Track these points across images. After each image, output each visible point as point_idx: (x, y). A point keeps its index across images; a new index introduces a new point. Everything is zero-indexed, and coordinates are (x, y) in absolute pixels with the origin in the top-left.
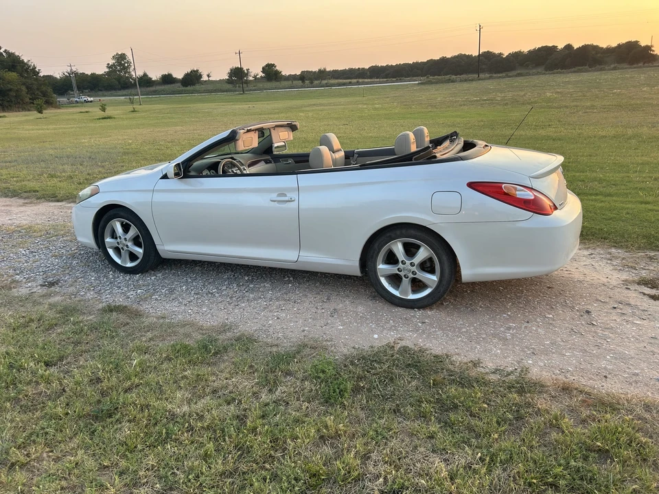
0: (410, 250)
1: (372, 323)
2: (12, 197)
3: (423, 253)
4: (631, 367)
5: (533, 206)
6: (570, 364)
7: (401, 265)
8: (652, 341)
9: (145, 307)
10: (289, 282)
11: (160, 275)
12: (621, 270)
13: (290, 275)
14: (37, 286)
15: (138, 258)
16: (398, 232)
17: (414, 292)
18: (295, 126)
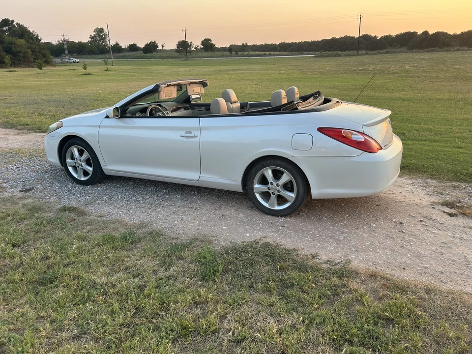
0: (277, 175)
1: (247, 225)
2: (11, 128)
3: (286, 178)
4: (424, 263)
5: (364, 146)
6: (380, 259)
7: (270, 185)
8: (443, 245)
9: (90, 209)
10: (194, 195)
11: (103, 187)
12: (432, 194)
13: (195, 190)
14: (17, 192)
15: (89, 174)
16: (269, 162)
17: (279, 204)
18: (206, 83)
